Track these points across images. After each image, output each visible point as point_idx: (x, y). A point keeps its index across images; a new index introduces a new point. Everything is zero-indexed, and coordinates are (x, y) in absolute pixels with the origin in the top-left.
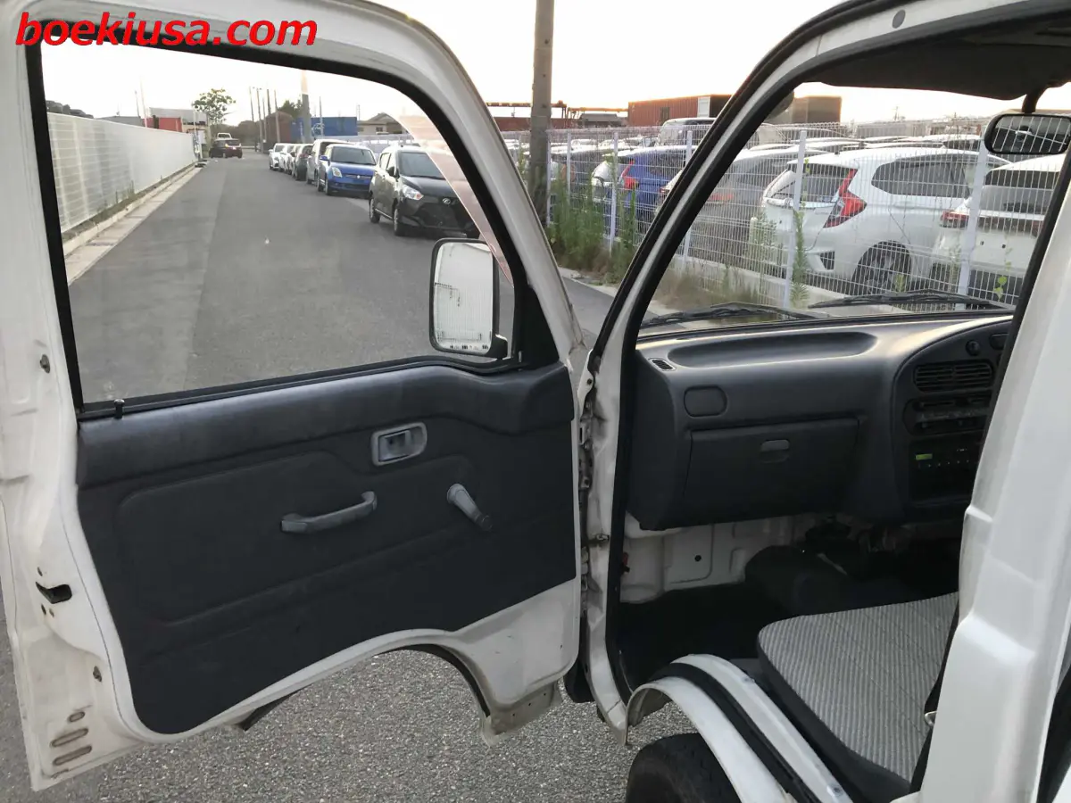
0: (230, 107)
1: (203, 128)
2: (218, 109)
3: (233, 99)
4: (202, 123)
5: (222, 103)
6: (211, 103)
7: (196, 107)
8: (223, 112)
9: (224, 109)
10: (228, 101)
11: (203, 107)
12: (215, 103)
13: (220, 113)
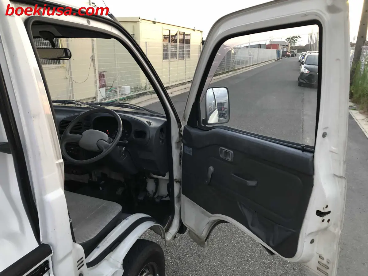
0: (298, 40)
1: (286, 47)
2: (294, 40)
3: (300, 37)
4: (287, 46)
5: (296, 39)
6: (292, 39)
7: (287, 40)
8: (296, 42)
9: (296, 41)
10: (298, 38)
11: (289, 40)
12: (294, 39)
13: (295, 42)
